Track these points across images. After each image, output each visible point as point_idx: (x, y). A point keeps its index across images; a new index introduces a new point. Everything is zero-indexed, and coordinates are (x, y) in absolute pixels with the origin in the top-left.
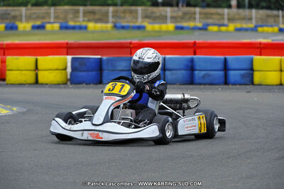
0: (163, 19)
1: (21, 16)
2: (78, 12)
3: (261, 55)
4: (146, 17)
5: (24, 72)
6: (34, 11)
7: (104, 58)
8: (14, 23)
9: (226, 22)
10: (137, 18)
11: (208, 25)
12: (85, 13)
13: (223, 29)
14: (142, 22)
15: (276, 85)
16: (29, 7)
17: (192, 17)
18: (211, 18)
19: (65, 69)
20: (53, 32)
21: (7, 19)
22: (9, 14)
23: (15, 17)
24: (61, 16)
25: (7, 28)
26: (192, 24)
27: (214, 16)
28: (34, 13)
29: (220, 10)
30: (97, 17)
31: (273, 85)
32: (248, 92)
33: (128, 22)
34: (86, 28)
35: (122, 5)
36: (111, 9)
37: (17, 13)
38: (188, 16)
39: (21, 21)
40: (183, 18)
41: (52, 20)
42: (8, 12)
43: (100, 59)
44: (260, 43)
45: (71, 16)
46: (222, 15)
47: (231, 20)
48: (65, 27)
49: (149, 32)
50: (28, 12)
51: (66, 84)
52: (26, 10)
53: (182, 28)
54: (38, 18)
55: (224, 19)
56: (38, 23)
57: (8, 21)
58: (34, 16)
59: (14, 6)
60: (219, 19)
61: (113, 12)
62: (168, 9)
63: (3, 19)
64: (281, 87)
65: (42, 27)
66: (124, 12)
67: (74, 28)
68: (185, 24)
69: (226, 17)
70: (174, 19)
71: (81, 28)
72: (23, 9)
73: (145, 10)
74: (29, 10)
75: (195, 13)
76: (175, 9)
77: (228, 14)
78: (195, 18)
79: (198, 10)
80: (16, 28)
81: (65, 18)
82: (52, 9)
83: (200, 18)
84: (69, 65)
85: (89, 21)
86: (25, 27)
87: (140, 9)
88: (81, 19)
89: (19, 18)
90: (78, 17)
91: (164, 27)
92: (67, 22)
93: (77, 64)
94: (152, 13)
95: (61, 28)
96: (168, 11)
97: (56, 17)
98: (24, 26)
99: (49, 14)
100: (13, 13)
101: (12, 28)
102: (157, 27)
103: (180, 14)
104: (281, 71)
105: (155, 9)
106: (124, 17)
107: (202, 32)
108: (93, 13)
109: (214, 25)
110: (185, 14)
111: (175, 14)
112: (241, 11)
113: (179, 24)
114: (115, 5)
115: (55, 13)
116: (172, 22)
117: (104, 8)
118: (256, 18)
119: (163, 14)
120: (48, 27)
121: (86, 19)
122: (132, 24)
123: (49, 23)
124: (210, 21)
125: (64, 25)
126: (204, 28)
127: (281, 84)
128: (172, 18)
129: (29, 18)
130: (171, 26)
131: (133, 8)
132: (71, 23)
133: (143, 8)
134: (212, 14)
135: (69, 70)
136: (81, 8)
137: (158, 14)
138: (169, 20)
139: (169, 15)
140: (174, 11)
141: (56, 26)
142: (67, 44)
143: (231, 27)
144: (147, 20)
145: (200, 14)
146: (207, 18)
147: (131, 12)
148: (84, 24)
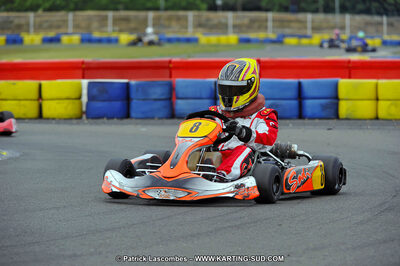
0: (222, 28)
1: (28, 24)
2: (105, 18)
3: (350, 77)
4: (199, 25)
5: (23, 102)
6: (46, 18)
7: (133, 82)
8: (18, 35)
9: (309, 32)
10: (186, 28)
11: (284, 36)
12: (116, 21)
13: (305, 41)
14: (194, 32)
15: (371, 119)
16: (40, 12)
17: (263, 26)
18: (289, 27)
19: (80, 98)
20: (71, 47)
21: (9, 29)
22: (11, 22)
23: (19, 27)
24: (83, 24)
25: (9, 41)
26: (262, 35)
27: (293, 25)
28: (47, 21)
29: (301, 16)
30: (132, 25)
31: (365, 120)
32: (329, 129)
33: (174, 32)
34: (116, 41)
35: (166, 9)
36: (151, 15)
37: (23, 21)
38: (256, 25)
39: (28, 31)
40: (250, 26)
41: (70, 30)
42: (11, 19)
43: (128, 84)
44: (349, 62)
45: (95, 24)
46: (303, 22)
47: (317, 29)
48: (87, 40)
49: (203, 46)
50: (38, 20)
51: (80, 118)
52: (35, 17)
53: (248, 41)
54: (50, 27)
55: (306, 28)
56: (51, 34)
57: (9, 32)
58: (46, 25)
59: (19, 10)
60: (299, 29)
61: (154, 19)
62: (230, 15)
63: (3, 29)
64: (377, 121)
65: (56, 40)
66: (170, 19)
67: (100, 41)
68: (252, 35)
69: (309, 25)
70: (237, 28)
71: (109, 41)
72: (31, 15)
73: (199, 16)
74: (39, 16)
75: (266, 20)
76: (240, 14)
77: (313, 21)
78: (266, 28)
79: (270, 15)
80: (20, 41)
81: (88, 27)
82: (71, 16)
83: (274, 27)
84: (85, 92)
85: (121, 31)
86: (32, 40)
87: (191, 15)
88: (110, 28)
89: (25, 28)
90: (106, 25)
91: (223, 39)
92: (90, 33)
93: (95, 91)
94: (208, 20)
95: (83, 41)
96: (230, 17)
97: (77, 26)
98: (32, 38)
99: (65, 22)
100: (16, 21)
101: (15, 41)
102: (213, 39)
103: (246, 21)
104: (377, 99)
105: (212, 15)
106: (169, 27)
107: (277, 46)
108: (127, 20)
109: (292, 36)
110: (253, 21)
111: (238, 22)
112: (330, 17)
113: (245, 36)
114: (156, 9)
115: (74, 20)
116: (234, 32)
117: (142, 14)
118: (351, 26)
119: (223, 21)
120: (65, 39)
121: (117, 28)
122: (180, 36)
123: (66, 34)
124: (287, 31)
125: (87, 36)
126: (279, 41)
127: (377, 118)
128: (235, 26)
129: (38, 28)
130: (233, 38)
131: (181, 13)
132: (96, 35)
133: (196, 13)
134: (290, 21)
135: (85, 99)
136: (110, 14)
137: (215, 22)
138: (230, 29)
139: (231, 22)
140: (237, 18)
141: (76, 38)
142: (83, 63)
143: (316, 39)
144: (200, 30)
145: (274, 21)
146: (283, 27)
147: (178, 19)
148: (114, 35)
